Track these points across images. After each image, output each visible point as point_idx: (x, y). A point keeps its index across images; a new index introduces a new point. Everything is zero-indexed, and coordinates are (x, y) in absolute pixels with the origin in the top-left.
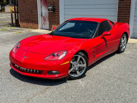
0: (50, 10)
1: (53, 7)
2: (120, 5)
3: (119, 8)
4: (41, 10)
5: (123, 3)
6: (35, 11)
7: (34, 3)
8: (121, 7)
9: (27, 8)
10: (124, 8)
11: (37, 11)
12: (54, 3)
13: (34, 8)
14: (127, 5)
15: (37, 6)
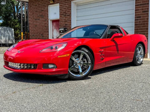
0: (62, 31)
1: (64, 29)
2: (137, 22)
3: (135, 25)
5: (140, 19)
6: (46, 35)
7: (45, 27)
8: (138, 24)
9: (38, 32)
10: (141, 24)
12: (66, 25)
13: (46, 31)
14: (145, 21)
15: (48, 30)
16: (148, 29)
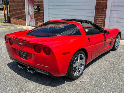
0: (35, 9)
1: (38, 7)
2: (97, 7)
3: (96, 9)
4: (29, 9)
5: (100, 5)
6: (23, 10)
7: (22, 3)
8: (98, 9)
9: (16, 7)
10: (101, 9)
11: (25, 10)
12: (39, 3)
13: (23, 7)
14: (104, 7)
15: (25, 6)
16: (106, 14)
